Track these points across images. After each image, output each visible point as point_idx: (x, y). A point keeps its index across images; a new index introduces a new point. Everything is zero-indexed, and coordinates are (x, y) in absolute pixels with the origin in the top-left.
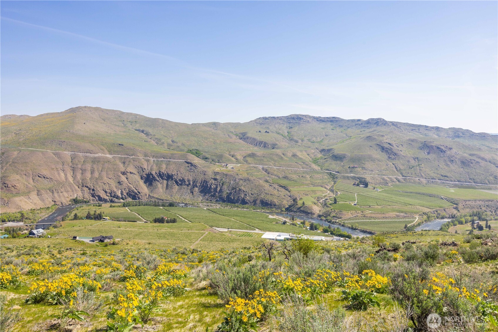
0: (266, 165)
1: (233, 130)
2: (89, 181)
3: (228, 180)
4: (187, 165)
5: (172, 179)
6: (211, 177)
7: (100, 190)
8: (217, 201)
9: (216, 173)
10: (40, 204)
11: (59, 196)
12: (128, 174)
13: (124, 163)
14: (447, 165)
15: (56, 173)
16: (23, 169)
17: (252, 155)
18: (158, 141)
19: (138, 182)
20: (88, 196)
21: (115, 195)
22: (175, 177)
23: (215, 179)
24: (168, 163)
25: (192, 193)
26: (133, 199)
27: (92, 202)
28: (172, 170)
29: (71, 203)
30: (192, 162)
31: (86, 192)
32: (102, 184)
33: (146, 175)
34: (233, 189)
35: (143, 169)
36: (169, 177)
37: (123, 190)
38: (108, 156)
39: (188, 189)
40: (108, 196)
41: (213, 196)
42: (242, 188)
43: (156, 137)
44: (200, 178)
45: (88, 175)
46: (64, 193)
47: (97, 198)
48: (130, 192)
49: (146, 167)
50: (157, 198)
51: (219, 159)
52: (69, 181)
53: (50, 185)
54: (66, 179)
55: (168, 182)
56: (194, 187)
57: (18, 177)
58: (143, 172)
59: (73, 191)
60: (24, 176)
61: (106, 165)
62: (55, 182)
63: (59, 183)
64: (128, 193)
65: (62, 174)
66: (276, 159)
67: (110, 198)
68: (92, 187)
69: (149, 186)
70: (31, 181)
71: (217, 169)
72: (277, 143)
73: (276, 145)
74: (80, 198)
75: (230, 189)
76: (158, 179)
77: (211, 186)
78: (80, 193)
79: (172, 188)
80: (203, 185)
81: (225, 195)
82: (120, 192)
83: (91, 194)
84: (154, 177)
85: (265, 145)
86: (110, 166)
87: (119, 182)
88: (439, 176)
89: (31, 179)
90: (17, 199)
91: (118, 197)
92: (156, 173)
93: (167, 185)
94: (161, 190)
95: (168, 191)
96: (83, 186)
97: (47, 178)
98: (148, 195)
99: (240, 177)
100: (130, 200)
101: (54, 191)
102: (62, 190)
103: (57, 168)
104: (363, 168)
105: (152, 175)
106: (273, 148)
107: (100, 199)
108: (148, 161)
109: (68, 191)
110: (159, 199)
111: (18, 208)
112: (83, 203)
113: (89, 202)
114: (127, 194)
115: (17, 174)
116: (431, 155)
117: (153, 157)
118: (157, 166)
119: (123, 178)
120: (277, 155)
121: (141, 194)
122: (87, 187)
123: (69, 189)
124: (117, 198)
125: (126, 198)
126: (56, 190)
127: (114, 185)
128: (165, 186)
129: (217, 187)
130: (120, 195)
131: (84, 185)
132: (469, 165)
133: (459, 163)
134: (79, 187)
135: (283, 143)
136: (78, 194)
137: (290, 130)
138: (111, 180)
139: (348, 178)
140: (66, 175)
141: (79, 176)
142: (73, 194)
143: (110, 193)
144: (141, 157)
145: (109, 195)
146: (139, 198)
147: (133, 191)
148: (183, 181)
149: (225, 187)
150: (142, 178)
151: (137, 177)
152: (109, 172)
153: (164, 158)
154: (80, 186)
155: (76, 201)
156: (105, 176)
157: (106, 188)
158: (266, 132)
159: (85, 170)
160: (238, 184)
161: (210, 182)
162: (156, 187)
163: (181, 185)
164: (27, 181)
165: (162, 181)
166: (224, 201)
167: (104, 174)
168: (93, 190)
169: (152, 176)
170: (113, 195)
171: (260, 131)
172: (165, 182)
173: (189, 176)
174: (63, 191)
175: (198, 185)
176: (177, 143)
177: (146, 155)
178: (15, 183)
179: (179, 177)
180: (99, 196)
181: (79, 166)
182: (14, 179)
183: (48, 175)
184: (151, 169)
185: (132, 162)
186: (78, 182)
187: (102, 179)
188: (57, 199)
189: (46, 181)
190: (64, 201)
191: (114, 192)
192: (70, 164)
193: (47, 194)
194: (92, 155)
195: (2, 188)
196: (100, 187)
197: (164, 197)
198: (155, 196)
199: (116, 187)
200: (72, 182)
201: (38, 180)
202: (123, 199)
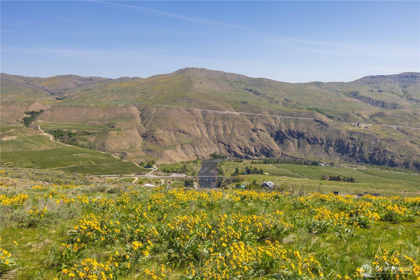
0: (400, 125)
1: (338, 89)
2: (223, 137)
3: (367, 140)
4: (317, 123)
5: (303, 138)
6: (346, 136)
7: (235, 146)
8: (358, 162)
9: (351, 133)
11: (200, 151)
12: (258, 131)
13: (252, 120)
15: (193, 129)
16: (165, 124)
18: (271, 100)
19: (269, 139)
20: (224, 152)
21: (249, 151)
22: (307, 136)
23: (352, 139)
24: (296, 121)
25: (328, 152)
26: (266, 157)
27: (228, 158)
28: (302, 128)
29: (210, 158)
30: (322, 120)
31: (222, 147)
32: (236, 140)
33: (276, 132)
34: (375, 150)
35: (272, 127)
36: (300, 135)
37: (257, 147)
38: (235, 113)
39: (321, 148)
40: (243, 153)
41: (353, 156)
42: (387, 149)
43: (267, 96)
44: (334, 137)
45: (221, 131)
46: (204, 148)
47: (233, 154)
48: (263, 149)
49: (274, 125)
50: (291, 157)
51: (346, 118)
52: (205, 137)
53: (190, 140)
54: (202, 134)
55: (299, 140)
56: (328, 147)
57: (162, 131)
58: (273, 129)
59: (210, 146)
60: (167, 131)
61: (236, 122)
62: (194, 137)
63: (197, 138)
65: (198, 130)
66: (409, 119)
67: (245, 155)
68: (227, 144)
69: (280, 143)
70: (173, 136)
71: (350, 129)
72: (398, 102)
73: (397, 104)
74: (218, 153)
75: (372, 149)
76: (289, 137)
77: (348, 146)
78: (217, 149)
79: (304, 147)
80: (339, 144)
81: (366, 156)
82: (253, 149)
84: (285, 135)
85: (384, 105)
86: (239, 123)
87: (251, 139)
89: (173, 133)
90: (168, 152)
91: (252, 154)
92: (285, 130)
93: (299, 143)
94: (293, 148)
95: (300, 149)
96: (219, 142)
97: (186, 133)
98: (281, 153)
99: (381, 137)
100: (263, 157)
101: (195, 145)
102: (202, 145)
103: (192, 124)
105: (282, 132)
106: (395, 108)
107: (236, 155)
108: (275, 119)
109: (206, 146)
110: (293, 157)
112: (221, 158)
113: (226, 158)
114: (261, 151)
115: (161, 129)
117: (279, 115)
118: (285, 124)
119: (254, 135)
120: (409, 115)
121: (274, 152)
122: (223, 143)
123: (208, 145)
125: (260, 155)
126: (196, 145)
127: (247, 142)
128: (296, 144)
129: (355, 147)
130: (254, 152)
131: (219, 141)
134: (215, 143)
135: (404, 103)
136: (215, 150)
137: (404, 90)
138: (243, 137)
140: (201, 131)
141: (213, 132)
142: (212, 149)
143: (244, 150)
144: (267, 115)
145: (244, 151)
146: (272, 156)
147: (266, 148)
148: (315, 139)
149: (365, 147)
150: (272, 136)
151: (267, 135)
152: (241, 129)
153: (290, 116)
154: (216, 142)
155: (214, 156)
156: (237, 133)
157: (241, 144)
158: (379, 91)
159: (218, 126)
160: (380, 144)
161: (347, 141)
162: (288, 145)
163: (314, 143)
164: (170, 136)
165: (292, 139)
166: (367, 162)
167: (236, 130)
168: (229, 146)
169: (283, 134)
170: (247, 152)
171: (372, 91)
172: (296, 140)
173: (321, 135)
174: (202, 146)
175: (333, 144)
176: (291, 102)
177: (271, 113)
178: (161, 137)
179: (311, 136)
180: (235, 153)
181: (212, 123)
182: (160, 133)
183: (187, 131)
184: (280, 127)
185: (259, 117)
186: (213, 138)
187: (235, 135)
188: (199, 153)
189: (185, 136)
190: (205, 156)
191: (248, 148)
192: (203, 121)
193: (189, 148)
194: (221, 112)
195: (152, 142)
196: (234, 143)
197: (297, 155)
198: (288, 154)
199: (249, 144)
200: (208, 137)
201: (178, 136)
202: (257, 156)
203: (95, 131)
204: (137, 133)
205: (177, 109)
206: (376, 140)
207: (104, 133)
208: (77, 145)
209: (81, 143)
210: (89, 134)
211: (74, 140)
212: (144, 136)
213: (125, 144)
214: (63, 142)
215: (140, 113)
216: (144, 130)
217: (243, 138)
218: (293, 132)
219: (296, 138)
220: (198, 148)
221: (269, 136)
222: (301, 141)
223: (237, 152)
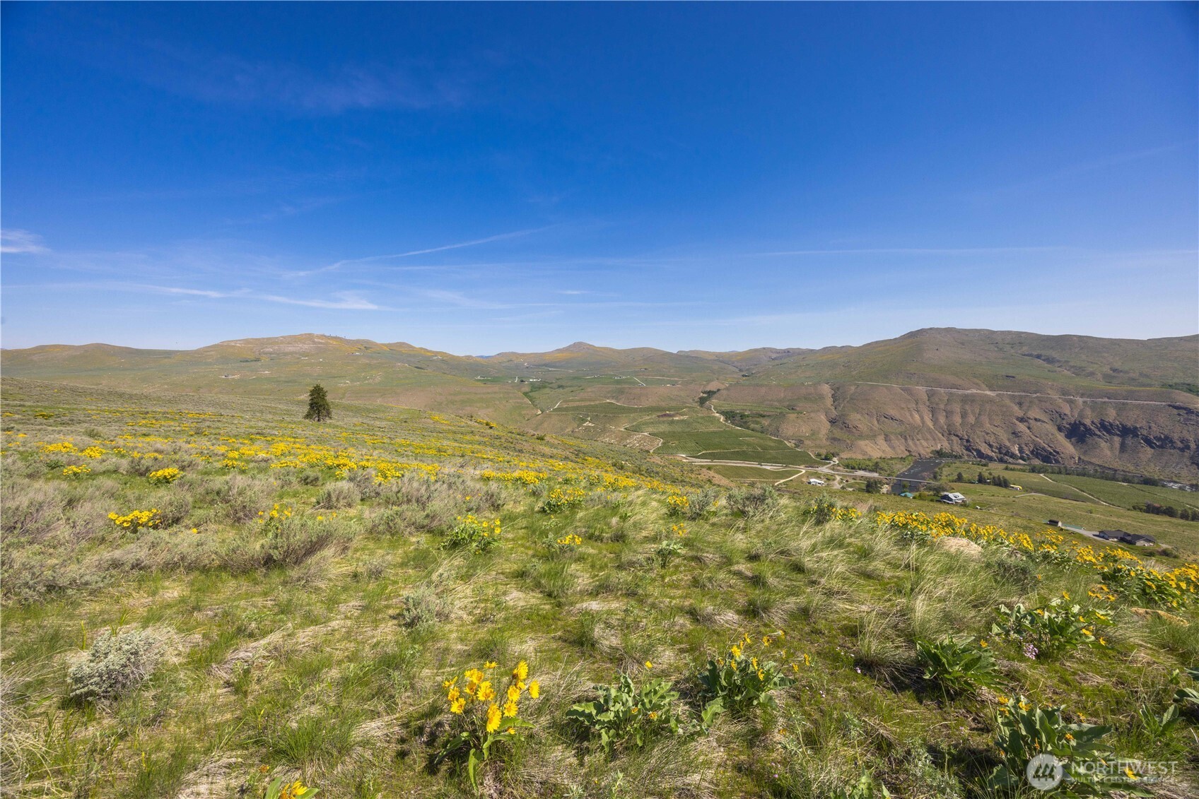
2: (959, 427)
5: (1136, 436)
7: (981, 442)
10: (890, 453)
11: (916, 445)
12: (1031, 421)
13: (1020, 404)
15: (908, 414)
16: (864, 406)
18: (1079, 371)
19: (1052, 434)
20: (958, 449)
21: (1008, 452)
22: (1144, 432)
24: (1121, 406)
25: (1197, 465)
26: (1044, 462)
27: (966, 458)
29: (932, 455)
30: (1191, 407)
31: (955, 442)
32: (984, 434)
33: (1070, 424)
35: (1061, 416)
36: (1127, 432)
37: (1023, 446)
38: (988, 393)
39: (1181, 456)
40: (995, 452)
43: (1072, 364)
45: (957, 419)
46: (922, 441)
47: (975, 453)
48: (1037, 449)
49: (1067, 412)
52: (928, 425)
53: (902, 429)
54: (923, 422)
55: (1123, 440)
57: (859, 416)
59: (934, 440)
60: (866, 416)
61: (988, 407)
62: (908, 426)
63: (914, 427)
64: (1033, 450)
65: (917, 416)
67: (999, 456)
68: (966, 437)
69: (1077, 442)
70: (876, 422)
74: (947, 451)
76: (1098, 433)
78: (946, 444)
79: (1135, 451)
82: (1017, 449)
83: (965, 446)
84: (1090, 429)
86: (994, 408)
87: (1013, 433)
89: (875, 419)
90: (862, 443)
91: (1013, 456)
92: (1092, 422)
93: (1123, 445)
95: (1125, 455)
96: (952, 435)
97: (896, 420)
98: (1077, 458)
100: (1037, 462)
101: (908, 436)
103: (908, 408)
105: (1084, 425)
107: (981, 455)
108: (1071, 402)
109: (928, 439)
111: (864, 455)
112: (951, 457)
113: (960, 457)
114: (1032, 452)
115: (857, 413)
117: (1083, 395)
118: (1093, 411)
119: (1022, 427)
121: (1062, 455)
122: (957, 436)
123: (929, 437)
124: (1011, 457)
125: (1029, 459)
126: (910, 436)
127: (1004, 437)
130: (1017, 452)
131: (950, 432)
134: (943, 435)
136: (943, 444)
138: (998, 429)
140: (922, 418)
141: (942, 420)
142: (936, 444)
143: (997, 448)
144: (1055, 396)
145: (997, 451)
146: (1057, 461)
147: (1043, 449)
148: (1166, 440)
150: (1060, 429)
151: (1051, 428)
152: (994, 417)
154: (945, 434)
155: (940, 454)
156: (987, 422)
157: (992, 440)
159: (952, 412)
162: (1096, 447)
164: (871, 422)
165: (1107, 437)
167: (985, 419)
168: (968, 441)
169: (1085, 428)
170: (1004, 452)
172: (1117, 439)
173: (1183, 433)
174: (920, 438)
176: (1126, 372)
177: (1064, 392)
178: (856, 423)
179: (1156, 433)
180: (979, 452)
181: (942, 406)
182: (855, 418)
183: (898, 416)
184: (1081, 415)
185: (1037, 402)
186: (942, 428)
187: (982, 426)
188: (913, 448)
189: (894, 423)
190: (922, 452)
191: (1006, 446)
192: (928, 403)
193: (898, 440)
194: (960, 392)
195: (842, 429)
196: (978, 437)
197: (1117, 464)
198: (1093, 460)
199: (1009, 440)
200: (932, 427)
201: (883, 422)
202: (1024, 460)
203: (770, 414)
204: (823, 417)
205: (886, 387)
207: (782, 416)
208: (748, 428)
209: (752, 426)
210: (764, 416)
211: (746, 422)
212: (833, 422)
213: (805, 430)
214: (733, 424)
215: (833, 392)
216: (834, 413)
217: (997, 431)
219: (1118, 435)
220: (913, 440)
221: (1054, 430)
222: (1129, 441)
223: (983, 451)
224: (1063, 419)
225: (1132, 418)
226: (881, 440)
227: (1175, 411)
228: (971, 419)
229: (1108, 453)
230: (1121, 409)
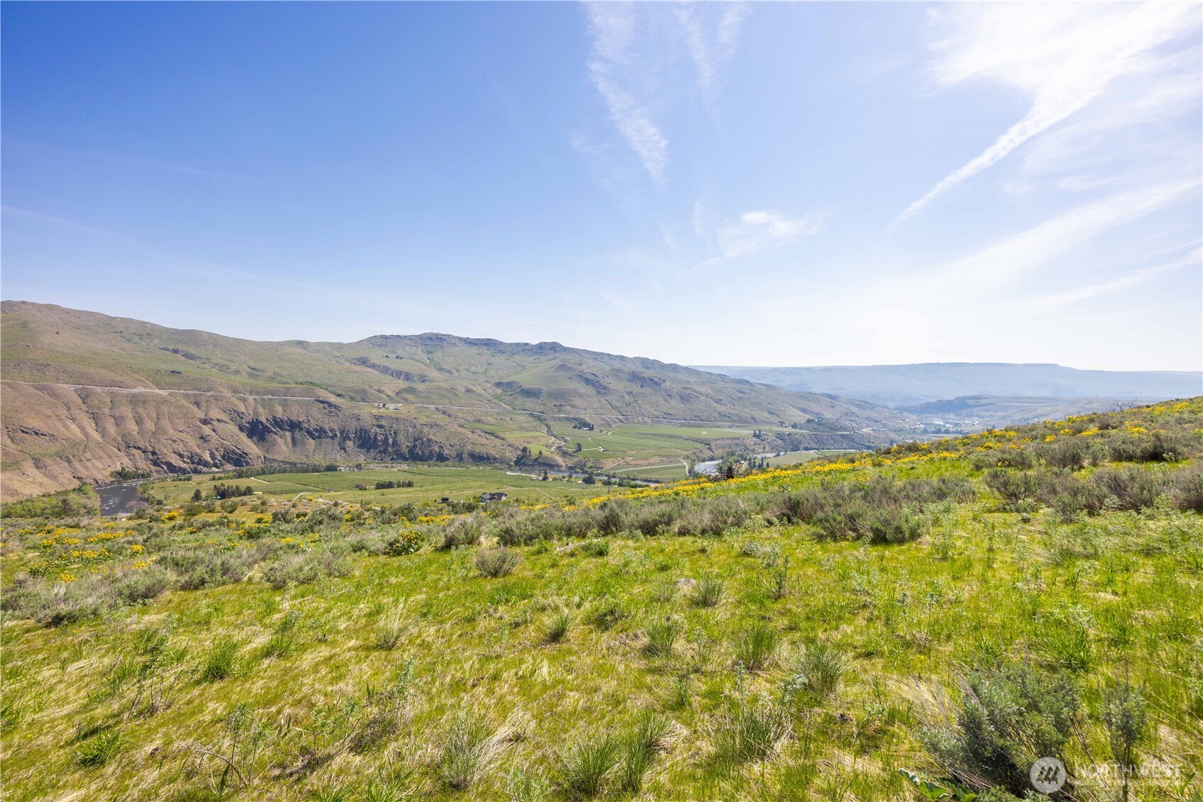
1: (337, 354)
2: (138, 437)
3: (403, 427)
5: (301, 429)
6: (370, 423)
7: (168, 453)
8: (392, 459)
9: (378, 418)
11: (86, 468)
12: (215, 423)
13: (198, 404)
14: (666, 401)
15: (59, 425)
17: (411, 390)
18: (224, 368)
19: (237, 435)
20: (144, 465)
21: (200, 460)
22: (306, 426)
23: (380, 427)
24: (284, 402)
25: (345, 449)
26: (236, 465)
27: (155, 474)
29: (113, 478)
30: (330, 401)
31: (137, 457)
32: (170, 441)
33: (249, 423)
34: (416, 439)
35: (240, 415)
36: (294, 426)
37: (214, 451)
38: (159, 392)
39: (333, 443)
40: (187, 463)
41: (383, 452)
43: (213, 361)
44: (352, 426)
45: (132, 427)
46: (93, 461)
47: (165, 468)
48: (228, 453)
49: (243, 411)
50: (282, 462)
51: (363, 396)
52: (94, 439)
53: (55, 448)
54: (87, 435)
55: (293, 433)
56: (344, 440)
59: (110, 457)
61: (164, 408)
62: (64, 442)
63: (75, 444)
64: (225, 456)
65: (74, 427)
68: (150, 449)
69: (259, 441)
70: (9, 441)
72: (426, 373)
74: (130, 468)
75: (411, 440)
76: (274, 430)
77: (375, 437)
78: (126, 461)
79: (303, 444)
80: (361, 435)
82: (209, 456)
83: (151, 460)
84: (267, 427)
85: (407, 377)
86: (171, 410)
87: (200, 438)
88: (661, 414)
89: (5, 436)
91: (206, 465)
92: (267, 419)
93: (293, 439)
95: (298, 448)
96: (130, 447)
97: (42, 434)
98: (262, 458)
99: (421, 421)
100: (230, 467)
101: (71, 457)
102: (88, 455)
103: (57, 416)
104: (573, 406)
105: (261, 422)
107: (171, 468)
108: (243, 400)
109: (100, 458)
110: (287, 462)
111: (12, 494)
114: (223, 457)
116: (645, 388)
117: (251, 393)
118: (265, 409)
119: (207, 430)
121: (250, 456)
122: (139, 448)
123: (102, 454)
124: (204, 466)
125: (221, 465)
126: (74, 456)
127: (192, 443)
128: (289, 440)
129: (386, 439)
130: (209, 459)
131: (128, 445)
132: (688, 400)
133: (677, 397)
134: (119, 450)
135: (435, 374)
136: (122, 463)
139: (560, 419)
140: (82, 429)
141: (112, 429)
142: (115, 464)
143: (188, 457)
144: (228, 394)
145: (188, 461)
146: (247, 463)
147: (233, 452)
148: (321, 431)
149: (401, 438)
150: (241, 429)
151: (232, 428)
152: (176, 422)
154: (122, 448)
155: (122, 474)
156: (170, 427)
157: (181, 448)
159: (122, 418)
160: (421, 432)
161: (373, 430)
162: (274, 444)
163: (319, 437)
165: (281, 432)
167: (165, 423)
168: (154, 453)
169: (262, 426)
170: (196, 461)
172: (288, 434)
173: (331, 425)
174: (89, 458)
175: (352, 436)
176: (263, 371)
177: (235, 390)
179: (313, 425)
180: (169, 465)
181: (106, 411)
183: (44, 429)
184: (256, 414)
185: (214, 401)
186: (115, 440)
187: (165, 432)
188: (83, 473)
189: (41, 440)
191: (197, 454)
192: (84, 408)
193: (57, 464)
194: (125, 391)
196: (165, 447)
197: (293, 459)
198: (276, 457)
199: (198, 446)
200: (101, 440)
201: (22, 440)
202: (218, 467)
205: (9, 385)
206: (415, 427)
217: (184, 436)
218: (282, 421)
219: (288, 430)
220: (81, 461)
221: (236, 430)
222: (298, 434)
223: (174, 463)
224: (242, 418)
225: (296, 414)
226: (28, 466)
227: (321, 405)
228: (150, 425)
229: (285, 448)
230: (285, 405)
